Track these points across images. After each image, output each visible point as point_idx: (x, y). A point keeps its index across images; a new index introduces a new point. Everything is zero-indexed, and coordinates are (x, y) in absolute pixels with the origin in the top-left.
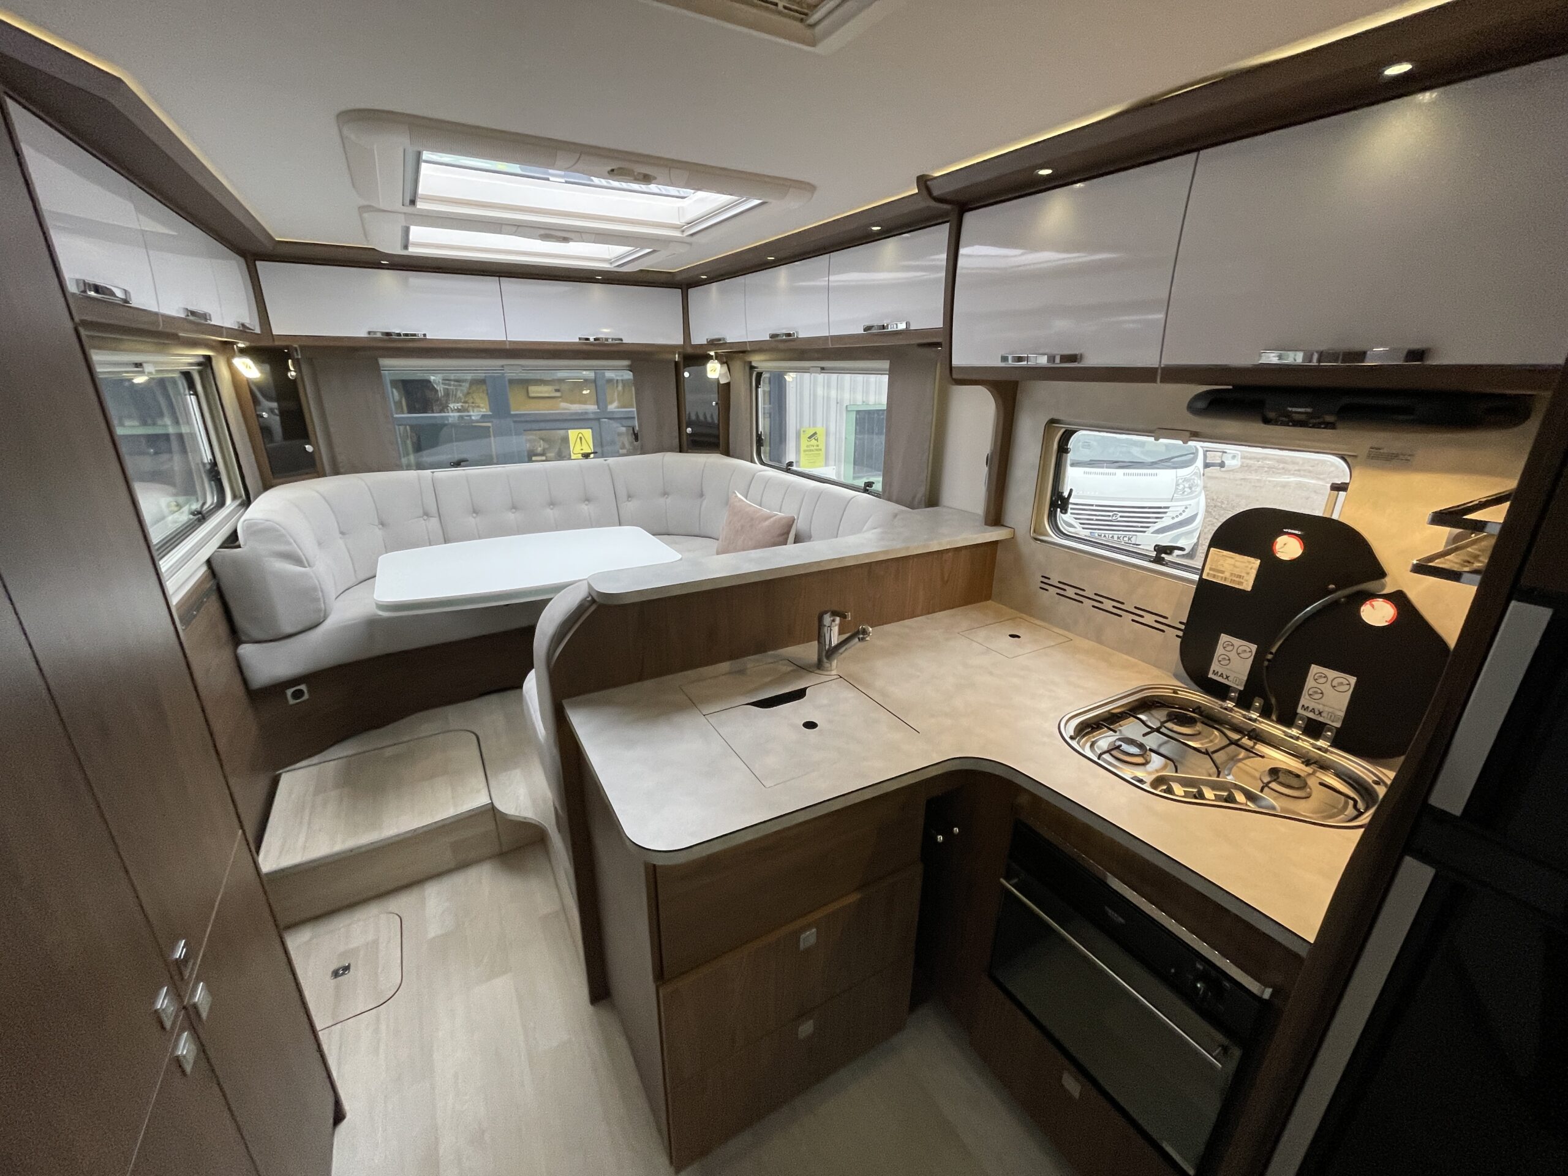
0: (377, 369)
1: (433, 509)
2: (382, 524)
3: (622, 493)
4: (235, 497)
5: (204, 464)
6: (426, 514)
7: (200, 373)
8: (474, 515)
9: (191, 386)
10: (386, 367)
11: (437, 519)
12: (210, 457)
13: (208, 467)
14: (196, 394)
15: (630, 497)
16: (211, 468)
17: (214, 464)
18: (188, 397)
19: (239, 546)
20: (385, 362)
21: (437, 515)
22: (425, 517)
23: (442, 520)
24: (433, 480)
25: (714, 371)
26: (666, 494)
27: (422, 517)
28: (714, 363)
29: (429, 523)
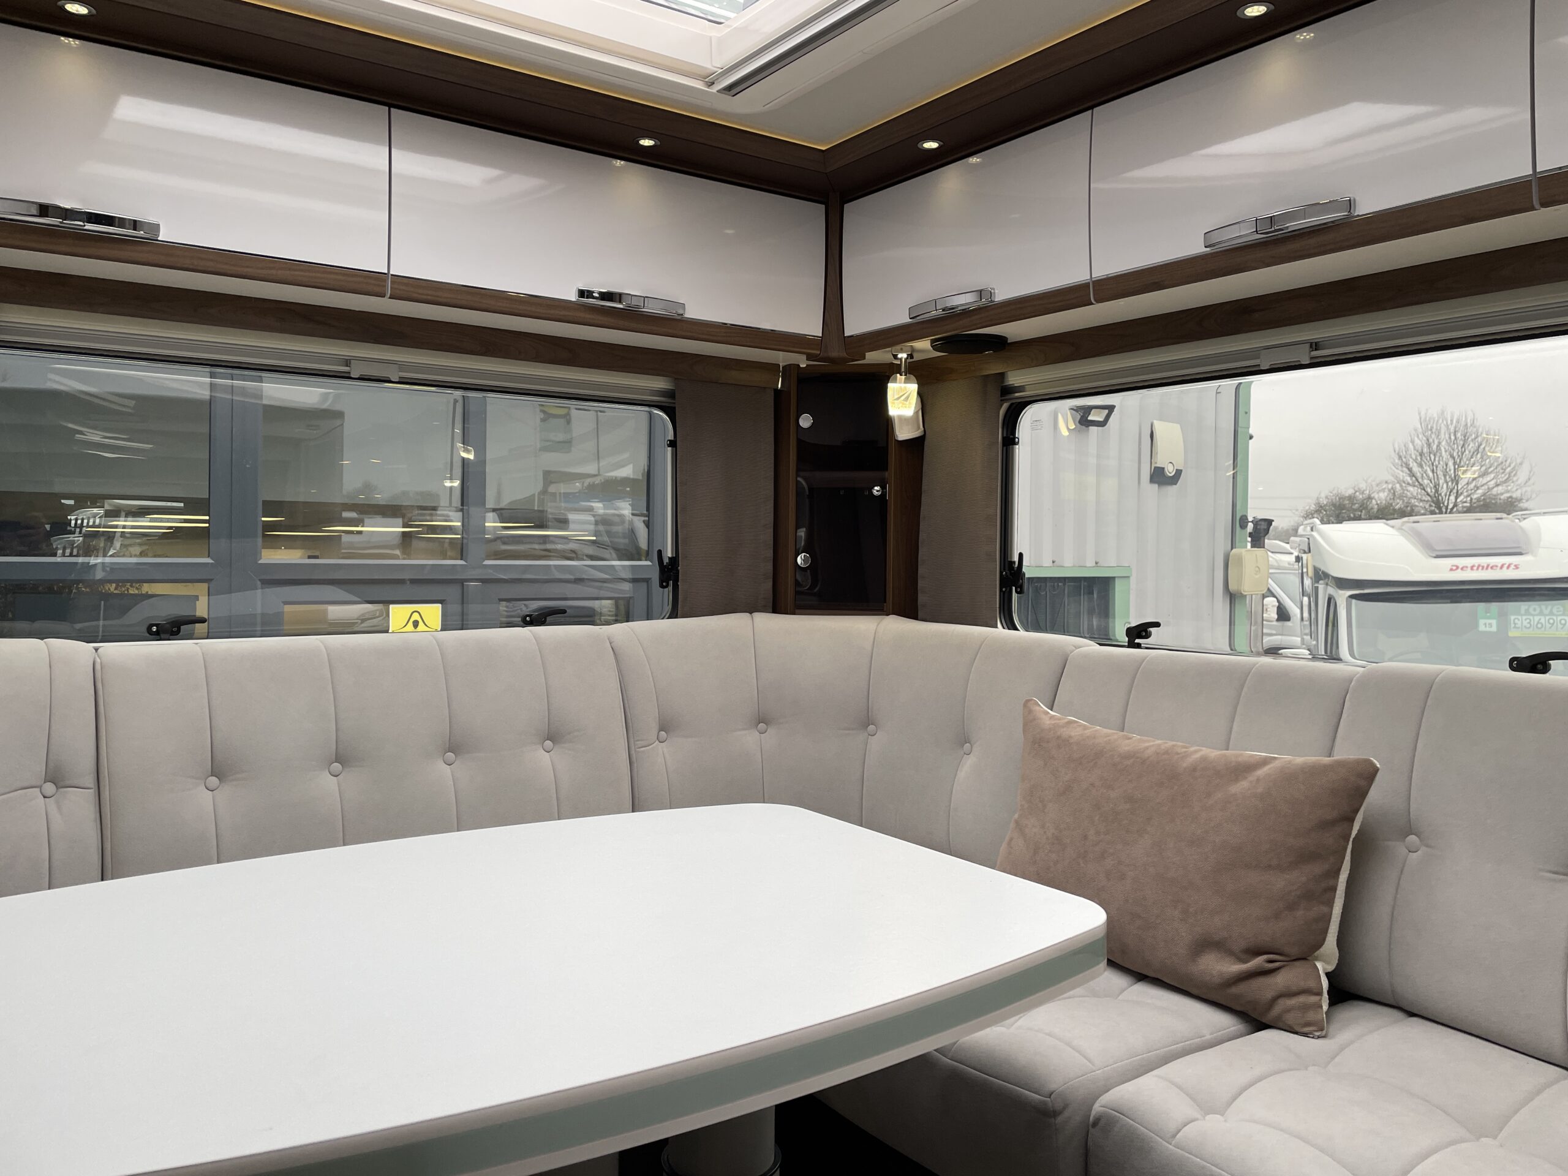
1: (82, 761)
3: (648, 718)
6: (54, 777)
8: (213, 781)
11: (91, 793)
15: (666, 727)
21: (90, 781)
22: (49, 788)
23: (106, 794)
24: (98, 667)
25: (907, 398)
26: (762, 720)
27: (40, 787)
28: (907, 381)
29: (59, 808)
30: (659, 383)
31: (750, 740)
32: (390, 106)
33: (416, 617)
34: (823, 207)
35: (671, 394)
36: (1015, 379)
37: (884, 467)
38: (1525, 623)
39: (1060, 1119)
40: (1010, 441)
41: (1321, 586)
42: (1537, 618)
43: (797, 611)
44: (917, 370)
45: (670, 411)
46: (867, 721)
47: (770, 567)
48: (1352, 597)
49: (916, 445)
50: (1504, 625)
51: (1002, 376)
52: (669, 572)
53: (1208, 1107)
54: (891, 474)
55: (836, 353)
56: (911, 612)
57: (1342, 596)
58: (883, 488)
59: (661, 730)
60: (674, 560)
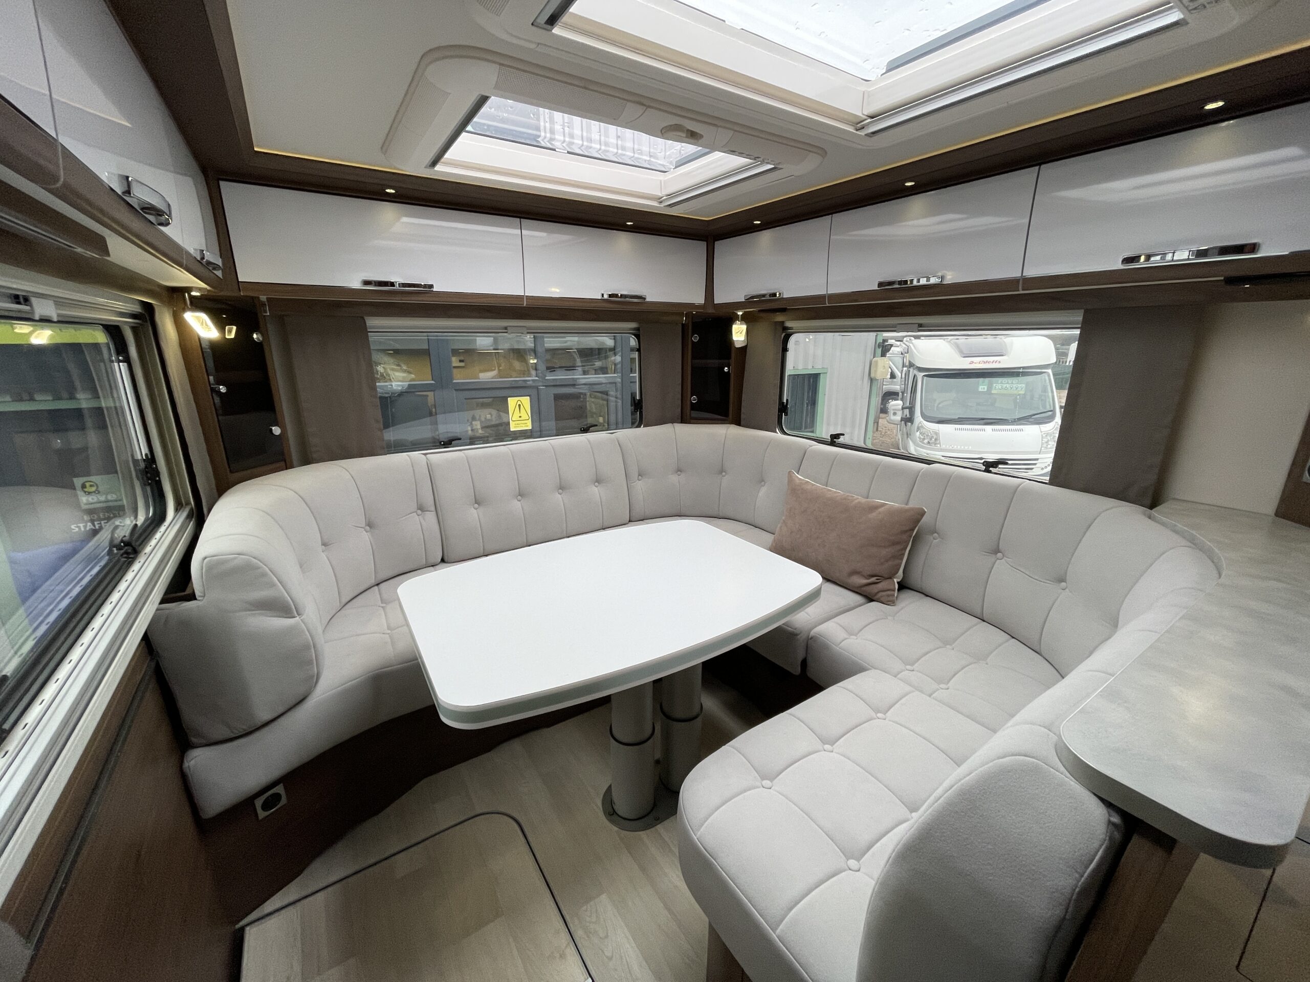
0: (363, 331)
1: (429, 501)
2: (370, 525)
3: (634, 470)
4: (179, 506)
5: (136, 462)
6: (421, 508)
7: (134, 329)
8: (476, 506)
9: (121, 349)
10: (374, 327)
11: (434, 513)
12: (145, 450)
13: (142, 465)
14: (128, 360)
15: (641, 475)
16: (146, 467)
17: (151, 460)
18: (116, 364)
19: (192, 597)
20: (373, 322)
21: (433, 508)
22: (419, 512)
23: (440, 513)
24: (429, 465)
25: (741, 333)
26: (679, 470)
27: (416, 512)
28: (741, 324)
29: (424, 519)
30: (633, 325)
31: (674, 479)
32: (520, 218)
33: (519, 403)
34: (705, 243)
35: (638, 329)
36: (789, 324)
37: (729, 357)
38: (1000, 387)
39: (798, 637)
40: (785, 350)
41: (911, 370)
42: (1005, 385)
43: (692, 421)
44: (746, 319)
45: (638, 336)
46: (722, 471)
47: (680, 402)
48: (924, 376)
49: (744, 349)
50: (990, 387)
51: (783, 323)
52: (637, 405)
53: (851, 633)
54: (732, 361)
55: (711, 311)
56: (738, 422)
57: (920, 375)
58: (729, 368)
59: (639, 475)
60: (641, 401)
